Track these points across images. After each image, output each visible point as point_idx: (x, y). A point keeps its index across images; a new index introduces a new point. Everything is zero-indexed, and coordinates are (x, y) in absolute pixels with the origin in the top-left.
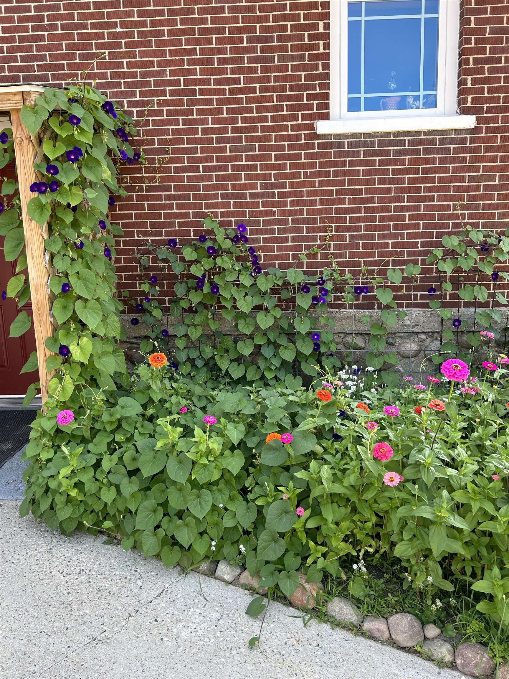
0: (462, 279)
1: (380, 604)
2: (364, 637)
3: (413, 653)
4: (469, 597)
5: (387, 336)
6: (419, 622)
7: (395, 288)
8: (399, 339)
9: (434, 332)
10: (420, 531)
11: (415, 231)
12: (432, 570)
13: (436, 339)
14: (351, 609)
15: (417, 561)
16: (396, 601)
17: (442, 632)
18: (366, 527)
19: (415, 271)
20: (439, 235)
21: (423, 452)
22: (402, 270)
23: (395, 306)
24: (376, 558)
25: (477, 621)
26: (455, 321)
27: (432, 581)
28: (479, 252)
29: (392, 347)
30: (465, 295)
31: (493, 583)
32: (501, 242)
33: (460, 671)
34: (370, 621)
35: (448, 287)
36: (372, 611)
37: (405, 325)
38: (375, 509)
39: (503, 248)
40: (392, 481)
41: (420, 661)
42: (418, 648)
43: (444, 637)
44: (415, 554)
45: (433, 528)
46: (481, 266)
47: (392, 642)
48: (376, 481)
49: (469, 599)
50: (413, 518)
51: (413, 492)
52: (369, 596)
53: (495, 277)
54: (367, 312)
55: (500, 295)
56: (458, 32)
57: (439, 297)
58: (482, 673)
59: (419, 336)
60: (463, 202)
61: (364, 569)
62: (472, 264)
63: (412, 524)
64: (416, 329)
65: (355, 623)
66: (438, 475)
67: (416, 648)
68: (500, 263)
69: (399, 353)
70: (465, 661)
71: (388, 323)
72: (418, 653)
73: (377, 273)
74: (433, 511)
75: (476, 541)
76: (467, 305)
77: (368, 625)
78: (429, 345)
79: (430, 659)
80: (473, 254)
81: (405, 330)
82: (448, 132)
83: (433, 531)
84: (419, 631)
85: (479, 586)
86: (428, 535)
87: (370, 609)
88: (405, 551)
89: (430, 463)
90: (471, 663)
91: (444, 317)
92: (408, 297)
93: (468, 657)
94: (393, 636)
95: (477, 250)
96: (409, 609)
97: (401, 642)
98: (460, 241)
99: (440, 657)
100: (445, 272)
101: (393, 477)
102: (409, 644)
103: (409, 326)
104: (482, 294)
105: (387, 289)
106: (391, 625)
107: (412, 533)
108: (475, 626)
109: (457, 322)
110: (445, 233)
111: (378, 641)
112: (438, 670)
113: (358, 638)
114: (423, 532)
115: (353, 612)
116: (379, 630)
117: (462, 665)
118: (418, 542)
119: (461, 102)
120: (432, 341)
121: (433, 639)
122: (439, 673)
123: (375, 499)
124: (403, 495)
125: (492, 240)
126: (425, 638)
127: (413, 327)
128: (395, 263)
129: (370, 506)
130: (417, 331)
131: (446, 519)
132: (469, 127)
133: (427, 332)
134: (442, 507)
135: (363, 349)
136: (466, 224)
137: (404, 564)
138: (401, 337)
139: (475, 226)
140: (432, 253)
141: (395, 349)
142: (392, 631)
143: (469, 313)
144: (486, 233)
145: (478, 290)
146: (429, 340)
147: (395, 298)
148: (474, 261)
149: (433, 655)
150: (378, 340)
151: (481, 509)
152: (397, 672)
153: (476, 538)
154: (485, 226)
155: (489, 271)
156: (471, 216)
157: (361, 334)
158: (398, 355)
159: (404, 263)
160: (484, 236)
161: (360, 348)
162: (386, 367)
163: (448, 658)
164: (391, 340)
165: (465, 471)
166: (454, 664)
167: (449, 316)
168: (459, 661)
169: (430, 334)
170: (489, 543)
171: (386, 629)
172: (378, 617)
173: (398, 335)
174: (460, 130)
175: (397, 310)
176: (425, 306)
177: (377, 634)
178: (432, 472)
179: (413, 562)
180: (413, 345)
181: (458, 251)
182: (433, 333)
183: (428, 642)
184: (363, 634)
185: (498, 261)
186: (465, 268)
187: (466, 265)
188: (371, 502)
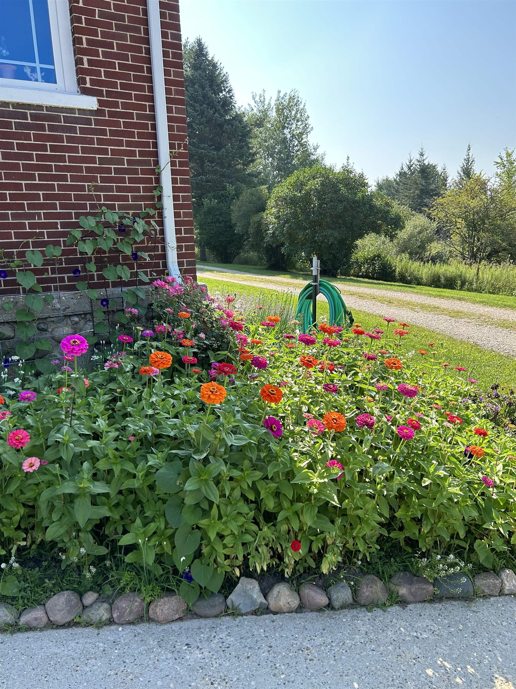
0: (106, 259)
1: (38, 593)
2: (22, 632)
3: (73, 626)
4: (121, 553)
5: (37, 322)
6: (76, 594)
7: (36, 271)
8: (52, 323)
9: (87, 314)
10: (67, 508)
11: (52, 211)
12: (84, 541)
13: (89, 320)
14: (6, 610)
15: (70, 536)
16: (54, 584)
17: (100, 595)
18: (14, 521)
19: (57, 252)
20: (77, 216)
21: (61, 431)
22: (42, 252)
23: (41, 290)
24: (33, 549)
25: (129, 572)
26: (103, 300)
27: (85, 551)
28: (118, 233)
29: (45, 333)
30: (110, 275)
31: (136, 533)
32: (136, 223)
33: (118, 624)
34: (27, 613)
35: (92, 267)
36: (28, 604)
37: (55, 309)
38: (23, 500)
39: (138, 229)
40: (31, 467)
41: (79, 631)
42: (77, 620)
43: (101, 599)
44: (67, 532)
45: (77, 501)
46: (119, 246)
47: (52, 625)
48: (18, 472)
49: (120, 555)
50: (58, 496)
51: (54, 472)
52: (25, 589)
53: (135, 256)
54: (11, 298)
55: (142, 274)
56: (68, 8)
57: (84, 278)
58: (136, 617)
59: (72, 319)
60: (97, 184)
61: (16, 565)
62: (110, 244)
63: (58, 504)
64: (68, 312)
65: (10, 622)
66: (78, 450)
67: (75, 620)
68: (137, 243)
69: (53, 338)
70: (120, 613)
71: (34, 308)
72: (77, 624)
73: (17, 255)
74: (75, 485)
75: (123, 500)
76: (115, 285)
77: (25, 619)
78: (83, 327)
79: (88, 624)
80: (111, 234)
81: (56, 314)
82: (71, 110)
83: (78, 503)
84: (77, 603)
85: (125, 540)
86: (73, 508)
87: (26, 601)
88: (56, 532)
89: (68, 440)
90: (125, 612)
91: (92, 298)
92: (53, 280)
93: (123, 608)
94: (52, 619)
95: (115, 231)
96: (67, 587)
97: (59, 621)
98: (97, 222)
99: (98, 618)
100: (86, 254)
101: (33, 462)
102: (68, 619)
103: (60, 309)
104: (125, 274)
105: (28, 272)
106: (48, 609)
107: (61, 513)
108: (126, 577)
109: (105, 301)
110: (83, 214)
111: (37, 630)
112: (97, 631)
113: (14, 636)
114: (69, 508)
115: (6, 612)
116: (36, 619)
117: (119, 617)
118: (66, 519)
119: (81, 81)
120: (86, 323)
121: (91, 605)
122: (98, 634)
123: (21, 490)
124: (46, 478)
125: (126, 222)
126: (84, 607)
127: (64, 310)
128: (35, 245)
129: (16, 499)
130: (68, 314)
131: (88, 489)
132: (92, 109)
133: (79, 314)
134: (83, 478)
135: (13, 338)
136: (101, 205)
137: (59, 545)
138: (53, 322)
139: (112, 207)
140: (71, 234)
141: (48, 335)
142: (50, 614)
143: (117, 292)
144: (121, 215)
145: (121, 269)
146: (82, 322)
147: (39, 281)
148: (112, 242)
149: (91, 620)
150: (26, 327)
151: (122, 471)
152: (56, 651)
153: (122, 498)
154: (121, 207)
155: (128, 252)
156: (106, 198)
157: (8, 323)
158: (53, 341)
159: (44, 244)
160: (120, 218)
161: (9, 338)
162: (41, 355)
163: (106, 616)
164: (42, 326)
165: (106, 440)
166: (112, 620)
167: (96, 296)
168: (115, 616)
169: (83, 316)
170: (135, 499)
171: (44, 615)
172: (35, 606)
173: (49, 320)
174: (83, 110)
175: (43, 295)
176: (73, 288)
177: (34, 624)
178: (71, 447)
179: (66, 540)
180: (67, 329)
181: (97, 231)
182: (85, 314)
183: (87, 609)
184: (19, 630)
185: (135, 242)
186: (105, 248)
187: (106, 245)
188: (17, 495)
